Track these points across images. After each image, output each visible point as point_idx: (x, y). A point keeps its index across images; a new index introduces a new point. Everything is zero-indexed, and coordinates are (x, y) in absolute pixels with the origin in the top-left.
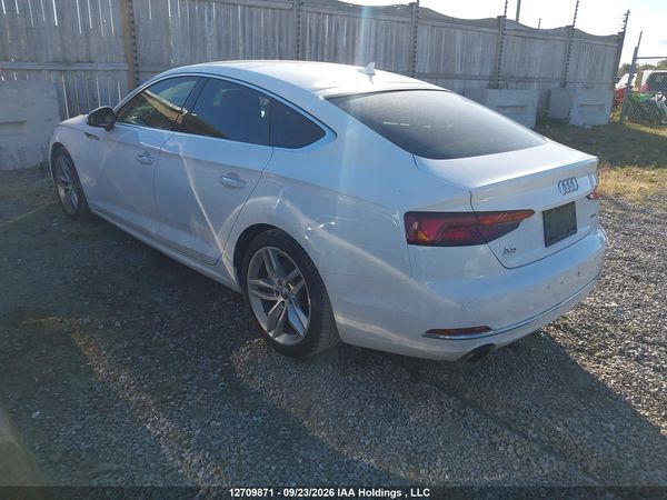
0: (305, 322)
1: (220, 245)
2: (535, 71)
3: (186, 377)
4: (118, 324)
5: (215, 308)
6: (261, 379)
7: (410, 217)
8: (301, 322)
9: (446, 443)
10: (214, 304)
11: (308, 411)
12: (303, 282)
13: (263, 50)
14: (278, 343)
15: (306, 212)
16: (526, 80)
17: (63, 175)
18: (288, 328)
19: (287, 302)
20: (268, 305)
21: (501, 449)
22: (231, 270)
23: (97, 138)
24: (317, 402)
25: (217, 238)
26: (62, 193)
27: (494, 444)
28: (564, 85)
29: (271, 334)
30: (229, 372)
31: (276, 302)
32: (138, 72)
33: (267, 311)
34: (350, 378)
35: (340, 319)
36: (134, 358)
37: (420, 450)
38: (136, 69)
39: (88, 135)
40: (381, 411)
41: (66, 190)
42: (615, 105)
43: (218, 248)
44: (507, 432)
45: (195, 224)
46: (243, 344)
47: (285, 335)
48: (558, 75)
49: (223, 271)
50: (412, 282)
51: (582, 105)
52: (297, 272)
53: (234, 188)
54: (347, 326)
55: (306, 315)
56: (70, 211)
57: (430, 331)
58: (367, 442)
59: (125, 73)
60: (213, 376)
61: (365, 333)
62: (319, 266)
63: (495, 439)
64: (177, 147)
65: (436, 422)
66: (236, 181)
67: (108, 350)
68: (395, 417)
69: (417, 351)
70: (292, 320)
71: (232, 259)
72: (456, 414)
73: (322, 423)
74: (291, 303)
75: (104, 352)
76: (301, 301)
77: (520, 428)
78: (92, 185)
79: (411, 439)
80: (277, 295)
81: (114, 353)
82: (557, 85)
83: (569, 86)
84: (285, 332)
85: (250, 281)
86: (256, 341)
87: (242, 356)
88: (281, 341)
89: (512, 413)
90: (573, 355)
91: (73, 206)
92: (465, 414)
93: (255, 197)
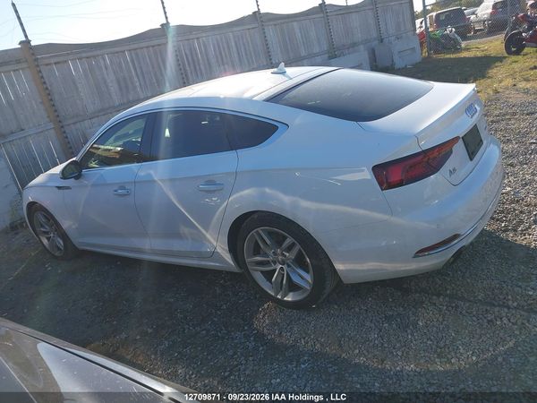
0: (309, 277)
1: (212, 240)
2: (358, 36)
3: (231, 353)
4: (150, 331)
5: (218, 291)
6: (289, 334)
7: (377, 169)
8: (305, 279)
9: (457, 332)
10: (217, 289)
11: (340, 345)
12: (298, 247)
13: (154, 81)
14: (288, 302)
15: (285, 192)
16: (354, 45)
17: (42, 226)
18: (293, 287)
19: (285, 267)
20: (269, 275)
21: (498, 323)
22: (228, 257)
23: (68, 188)
24: (342, 336)
25: (208, 236)
26: (45, 241)
27: (491, 321)
28: (382, 41)
29: (279, 297)
30: (260, 337)
31: (275, 270)
32: (62, 127)
33: (269, 279)
34: (357, 310)
35: (339, 266)
36: (179, 353)
37: (442, 344)
38: (61, 124)
39: (59, 188)
40: (394, 326)
41: (48, 239)
42: (421, 44)
43: (210, 243)
44: (497, 309)
45: (185, 230)
46: (257, 312)
47: (291, 294)
48: (375, 34)
49: (221, 259)
50: (394, 219)
51: (399, 52)
52: (289, 240)
53: (214, 191)
54: (347, 270)
55: (308, 272)
56: (57, 254)
57: (417, 253)
58: (400, 354)
59: (53, 131)
60: (251, 345)
61: (363, 271)
62: (310, 230)
63: (490, 317)
64: (150, 175)
65: (441, 320)
66: (213, 186)
67: (156, 354)
68: (407, 326)
69: (411, 270)
70: (296, 279)
71: (227, 248)
72: (450, 308)
73: (357, 351)
74: (289, 266)
75: (153, 357)
76: (300, 262)
77: (501, 303)
78: (74, 227)
79: (429, 339)
80: (275, 263)
81: (162, 354)
82: (377, 42)
83: (386, 41)
84: (291, 291)
85: (248, 260)
86: (266, 306)
87: (262, 321)
88: (290, 299)
89: (490, 293)
90: (503, 235)
91: (59, 249)
92: (457, 307)
93: (235, 193)
